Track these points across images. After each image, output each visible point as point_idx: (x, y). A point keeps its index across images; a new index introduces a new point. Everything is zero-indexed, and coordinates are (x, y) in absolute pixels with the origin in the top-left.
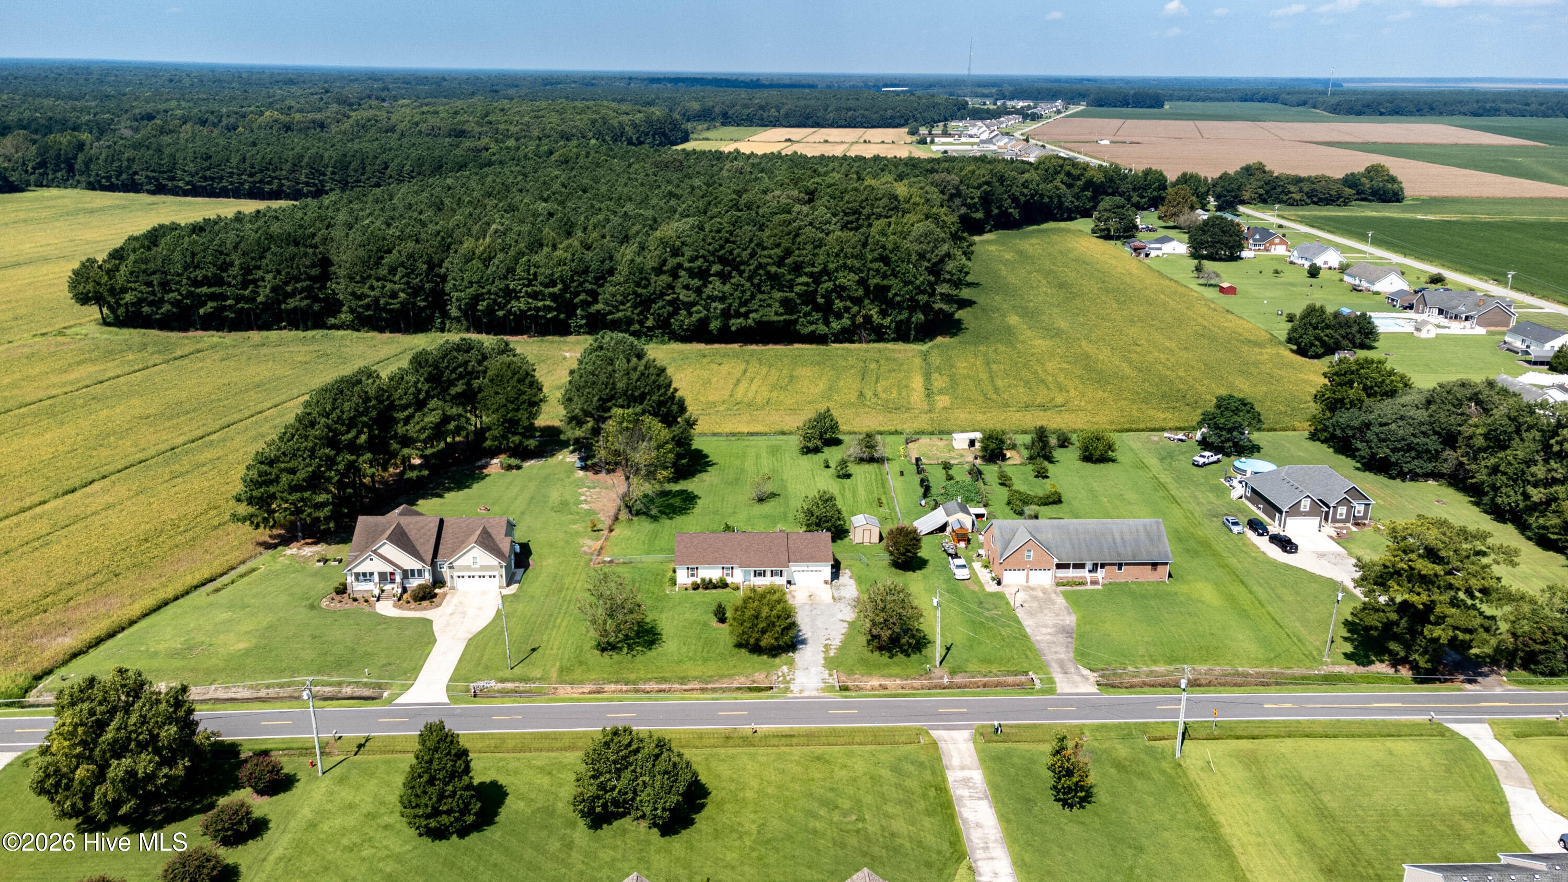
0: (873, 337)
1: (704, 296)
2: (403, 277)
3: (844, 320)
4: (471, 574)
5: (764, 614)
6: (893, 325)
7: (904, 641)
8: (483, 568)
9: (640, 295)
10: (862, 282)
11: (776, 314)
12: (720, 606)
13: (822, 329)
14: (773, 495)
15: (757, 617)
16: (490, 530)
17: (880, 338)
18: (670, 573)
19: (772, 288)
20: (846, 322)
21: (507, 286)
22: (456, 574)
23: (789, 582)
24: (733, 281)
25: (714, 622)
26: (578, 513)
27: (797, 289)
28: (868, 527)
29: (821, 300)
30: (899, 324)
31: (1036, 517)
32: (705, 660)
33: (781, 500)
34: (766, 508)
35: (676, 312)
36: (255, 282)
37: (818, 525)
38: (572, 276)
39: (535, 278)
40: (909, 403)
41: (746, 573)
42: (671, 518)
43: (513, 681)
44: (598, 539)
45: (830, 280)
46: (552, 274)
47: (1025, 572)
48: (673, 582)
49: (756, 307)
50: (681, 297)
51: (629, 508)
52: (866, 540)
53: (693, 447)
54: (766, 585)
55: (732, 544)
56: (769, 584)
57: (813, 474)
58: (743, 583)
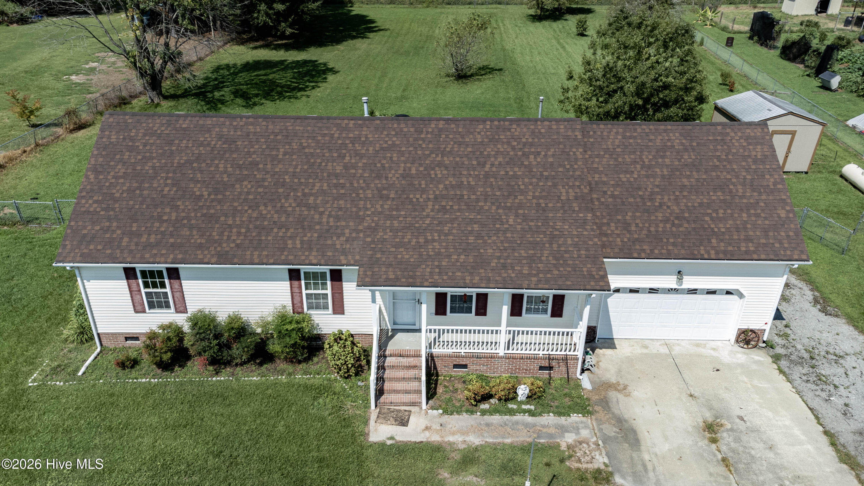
14: (486, 71)
33: (506, 76)
42: (252, 105)
53: (354, 13)
54: (492, 357)
55: (346, 167)
56: (501, 351)
57: (559, 43)
58: (382, 346)
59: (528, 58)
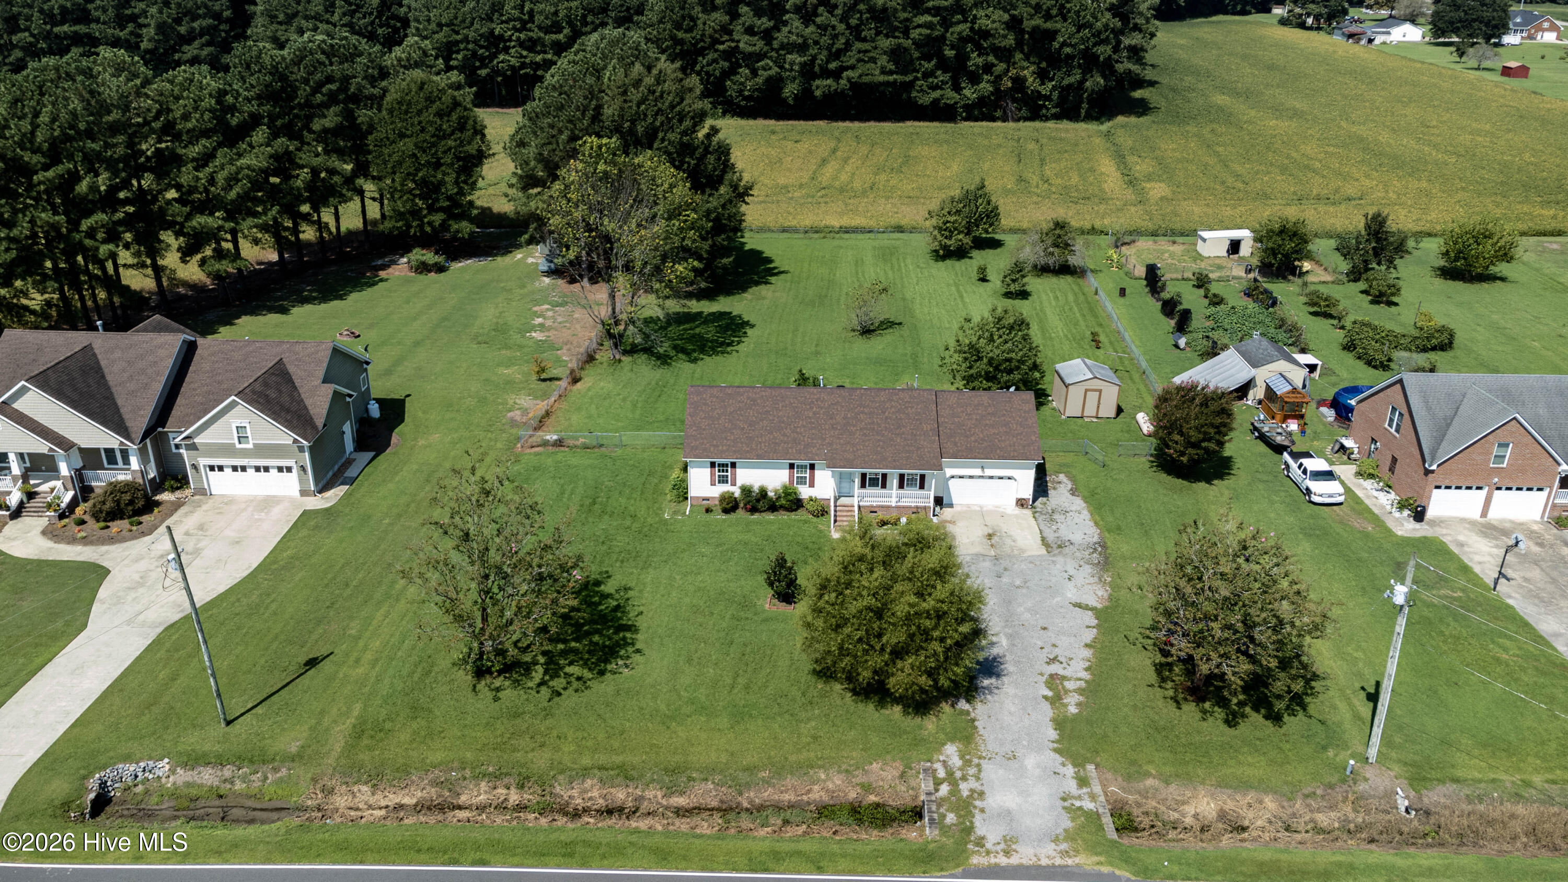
0: (1024, 112)
1: (776, 44)
2: (344, 14)
3: (982, 85)
4: (239, 462)
5: (900, 609)
6: (1056, 95)
7: (1279, 686)
8: (261, 450)
9: (681, 42)
10: (1014, 24)
11: (884, 72)
12: (781, 562)
13: (950, 96)
14: (888, 324)
15: (879, 614)
16: (292, 369)
17: (1035, 115)
18: (676, 474)
19: (878, 33)
20: (985, 87)
21: (492, 32)
22: (203, 462)
23: (939, 501)
24: (819, 20)
25: (766, 601)
26: (521, 347)
27: (915, 34)
28: (1097, 384)
29: (949, 53)
30: (1065, 91)
31: (1432, 370)
32: (739, 715)
33: (905, 331)
34: (879, 345)
35: (732, 71)
36: (133, 18)
37: (989, 377)
38: (584, 16)
39: (531, 20)
40: (1102, 190)
41: (840, 479)
42: (694, 361)
43: (220, 762)
44: (545, 396)
45: (965, 21)
46: (556, 13)
47: (1483, 493)
48: (681, 491)
49: (853, 61)
50: (741, 45)
51: (616, 340)
52: (1090, 411)
53: (747, 247)
54: (889, 507)
55: (814, 413)
56: (894, 504)
57: (958, 291)
58: (836, 501)
59: (926, 310)
